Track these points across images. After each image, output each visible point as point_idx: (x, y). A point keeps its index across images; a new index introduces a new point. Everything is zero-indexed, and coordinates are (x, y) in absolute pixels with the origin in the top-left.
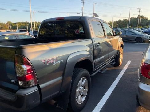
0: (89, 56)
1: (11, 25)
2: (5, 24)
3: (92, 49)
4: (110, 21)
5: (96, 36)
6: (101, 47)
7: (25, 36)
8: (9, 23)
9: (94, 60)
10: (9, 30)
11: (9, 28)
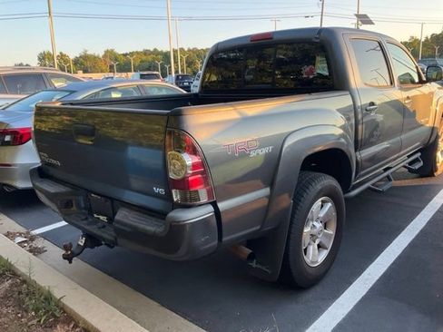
0: (343, 140)
1: (116, 60)
2: (101, 56)
3: (353, 121)
4: (412, 37)
5: (366, 84)
6: (380, 118)
7: (160, 88)
8: (110, 55)
9: (356, 151)
10: (111, 75)
11: (111, 69)
